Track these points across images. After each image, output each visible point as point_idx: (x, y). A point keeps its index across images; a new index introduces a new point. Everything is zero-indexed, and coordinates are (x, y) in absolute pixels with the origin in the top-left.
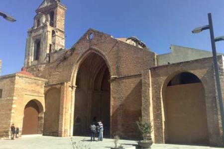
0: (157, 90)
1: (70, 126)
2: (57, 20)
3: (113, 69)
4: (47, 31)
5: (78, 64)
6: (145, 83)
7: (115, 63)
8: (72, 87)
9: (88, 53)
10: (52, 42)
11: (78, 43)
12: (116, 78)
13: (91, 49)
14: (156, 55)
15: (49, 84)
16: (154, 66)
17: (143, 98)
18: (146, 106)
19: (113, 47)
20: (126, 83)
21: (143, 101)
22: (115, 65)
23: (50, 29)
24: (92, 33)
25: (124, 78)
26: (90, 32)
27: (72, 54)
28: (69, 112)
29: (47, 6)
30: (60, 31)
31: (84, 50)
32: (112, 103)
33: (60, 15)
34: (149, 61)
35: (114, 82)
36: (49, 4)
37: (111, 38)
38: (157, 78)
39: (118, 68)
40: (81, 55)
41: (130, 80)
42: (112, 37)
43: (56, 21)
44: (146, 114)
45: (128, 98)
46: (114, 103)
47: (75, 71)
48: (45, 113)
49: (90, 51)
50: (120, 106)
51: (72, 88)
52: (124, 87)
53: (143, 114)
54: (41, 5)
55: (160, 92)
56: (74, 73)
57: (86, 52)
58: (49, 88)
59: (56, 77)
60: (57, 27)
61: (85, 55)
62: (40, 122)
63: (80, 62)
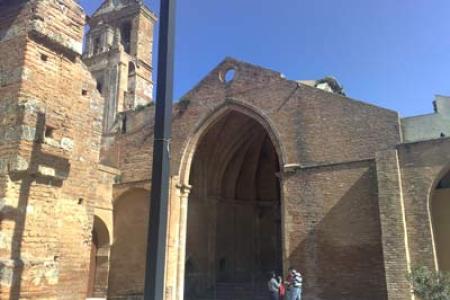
0: (416, 198)
1: (178, 278)
2: (139, 41)
3: (289, 148)
4: (120, 64)
5: (198, 135)
6: (386, 180)
7: (294, 135)
8: (182, 189)
9: (222, 111)
10: (129, 89)
11: (197, 89)
12: (296, 168)
13: (229, 102)
14: (400, 116)
15: (125, 180)
16: (399, 143)
17: (382, 216)
18: (393, 234)
19: (287, 99)
20: (325, 180)
21: (383, 223)
22: (294, 139)
23: (125, 58)
24: (231, 68)
25: (318, 168)
26: (226, 65)
27: (181, 113)
28: (176, 245)
29: (114, 11)
30: (144, 65)
31: (212, 106)
32: (289, 226)
33: (145, 31)
34: (383, 129)
35: (293, 178)
36: (120, 6)
37: (282, 79)
38: (416, 170)
39: (300, 145)
40: (204, 116)
41: (335, 173)
42: (282, 76)
43: (136, 43)
44: (393, 254)
45: (331, 215)
46: (293, 228)
47: (188, 151)
48: (112, 248)
49: (226, 108)
50: (311, 233)
51: (182, 192)
52: (319, 190)
53: (385, 253)
54: (100, 8)
55: (425, 201)
56: (187, 157)
57: (217, 110)
58: (127, 189)
59: (141, 164)
60: (139, 56)
61: (216, 115)
62: (99, 270)
63: (200, 132)
